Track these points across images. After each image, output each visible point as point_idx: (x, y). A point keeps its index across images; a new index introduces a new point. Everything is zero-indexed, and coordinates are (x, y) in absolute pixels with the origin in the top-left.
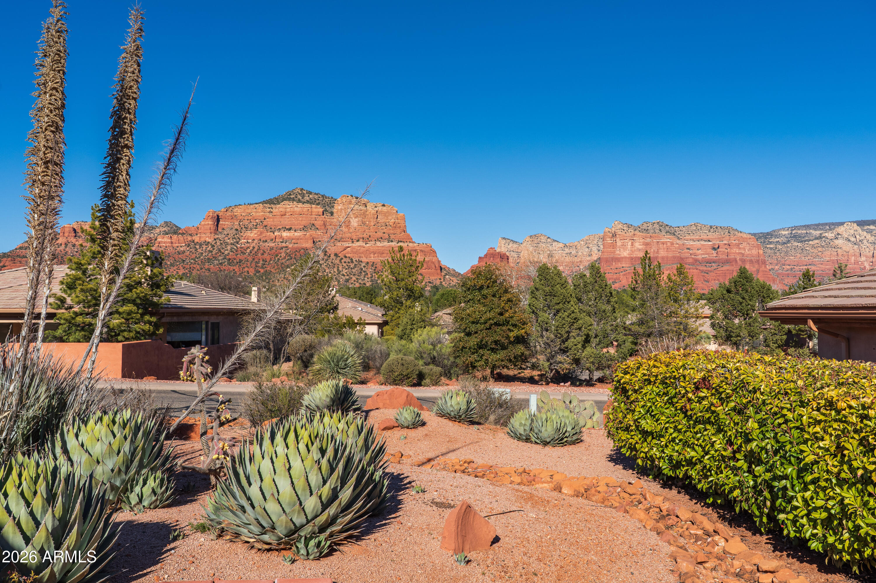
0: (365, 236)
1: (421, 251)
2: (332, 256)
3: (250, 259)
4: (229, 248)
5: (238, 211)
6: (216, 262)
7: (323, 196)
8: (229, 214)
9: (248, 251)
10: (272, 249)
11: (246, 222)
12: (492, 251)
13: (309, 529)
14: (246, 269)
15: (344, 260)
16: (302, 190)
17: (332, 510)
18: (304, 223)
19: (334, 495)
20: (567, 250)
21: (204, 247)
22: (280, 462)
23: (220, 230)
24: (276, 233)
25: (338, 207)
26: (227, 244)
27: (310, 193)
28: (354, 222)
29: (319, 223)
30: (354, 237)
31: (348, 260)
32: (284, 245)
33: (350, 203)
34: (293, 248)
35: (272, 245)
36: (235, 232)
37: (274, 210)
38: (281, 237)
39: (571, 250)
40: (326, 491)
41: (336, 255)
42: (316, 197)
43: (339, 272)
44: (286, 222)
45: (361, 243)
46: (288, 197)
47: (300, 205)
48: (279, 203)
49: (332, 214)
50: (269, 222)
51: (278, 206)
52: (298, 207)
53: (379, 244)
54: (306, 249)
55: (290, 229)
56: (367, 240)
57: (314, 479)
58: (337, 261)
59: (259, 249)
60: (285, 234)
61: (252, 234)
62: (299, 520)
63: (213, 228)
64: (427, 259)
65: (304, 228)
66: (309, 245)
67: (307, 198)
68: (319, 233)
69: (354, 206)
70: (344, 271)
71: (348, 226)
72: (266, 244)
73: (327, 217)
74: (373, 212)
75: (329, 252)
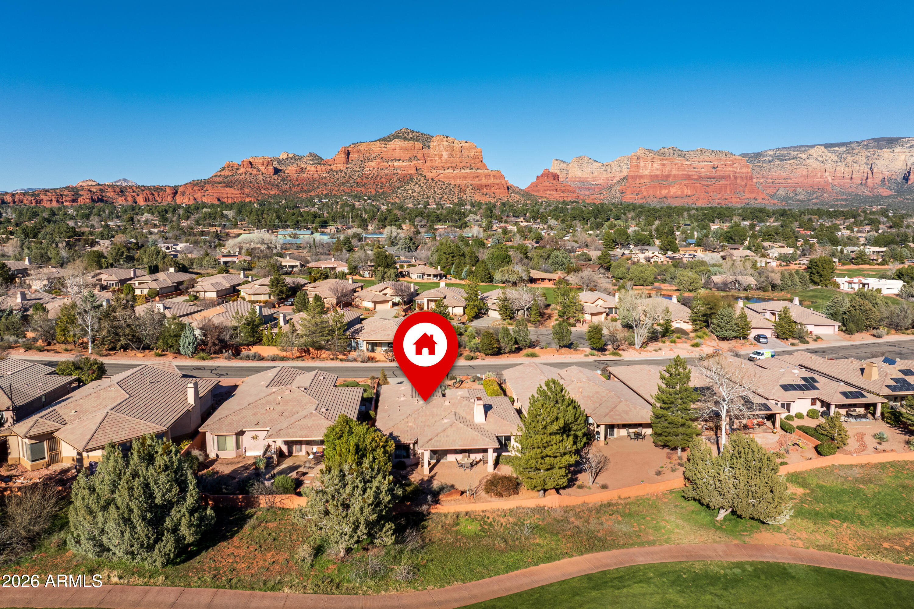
0: (453, 165)
1: (494, 176)
2: (430, 180)
3: (372, 182)
4: (357, 174)
5: (362, 147)
6: (348, 185)
7: (422, 134)
8: (356, 149)
9: (370, 176)
10: (387, 175)
11: (368, 155)
12: (546, 172)
14: (369, 190)
15: (439, 183)
16: (407, 129)
18: (409, 155)
20: (604, 168)
21: (340, 173)
23: (350, 161)
24: (390, 163)
25: (433, 144)
26: (355, 171)
27: (413, 132)
28: (445, 155)
29: (420, 155)
30: (445, 166)
31: (441, 183)
32: (395, 171)
33: (442, 141)
34: (402, 174)
35: (387, 172)
36: (360, 163)
37: (388, 146)
38: (393, 166)
39: (607, 168)
41: (432, 179)
42: (417, 134)
43: (435, 192)
44: (396, 154)
45: (450, 171)
46: (397, 136)
47: (406, 142)
48: (391, 141)
49: (429, 147)
50: (384, 155)
51: (390, 143)
52: (405, 144)
53: (463, 171)
54: (411, 175)
55: (399, 160)
56: (455, 168)
58: (433, 184)
59: (378, 175)
60: (396, 164)
61: (373, 164)
63: (345, 160)
64: (498, 182)
65: (410, 159)
66: (413, 171)
67: (411, 136)
68: (420, 162)
69: (445, 143)
70: (439, 192)
71: (441, 157)
72: (383, 171)
73: (426, 151)
74: (459, 147)
75: (427, 177)
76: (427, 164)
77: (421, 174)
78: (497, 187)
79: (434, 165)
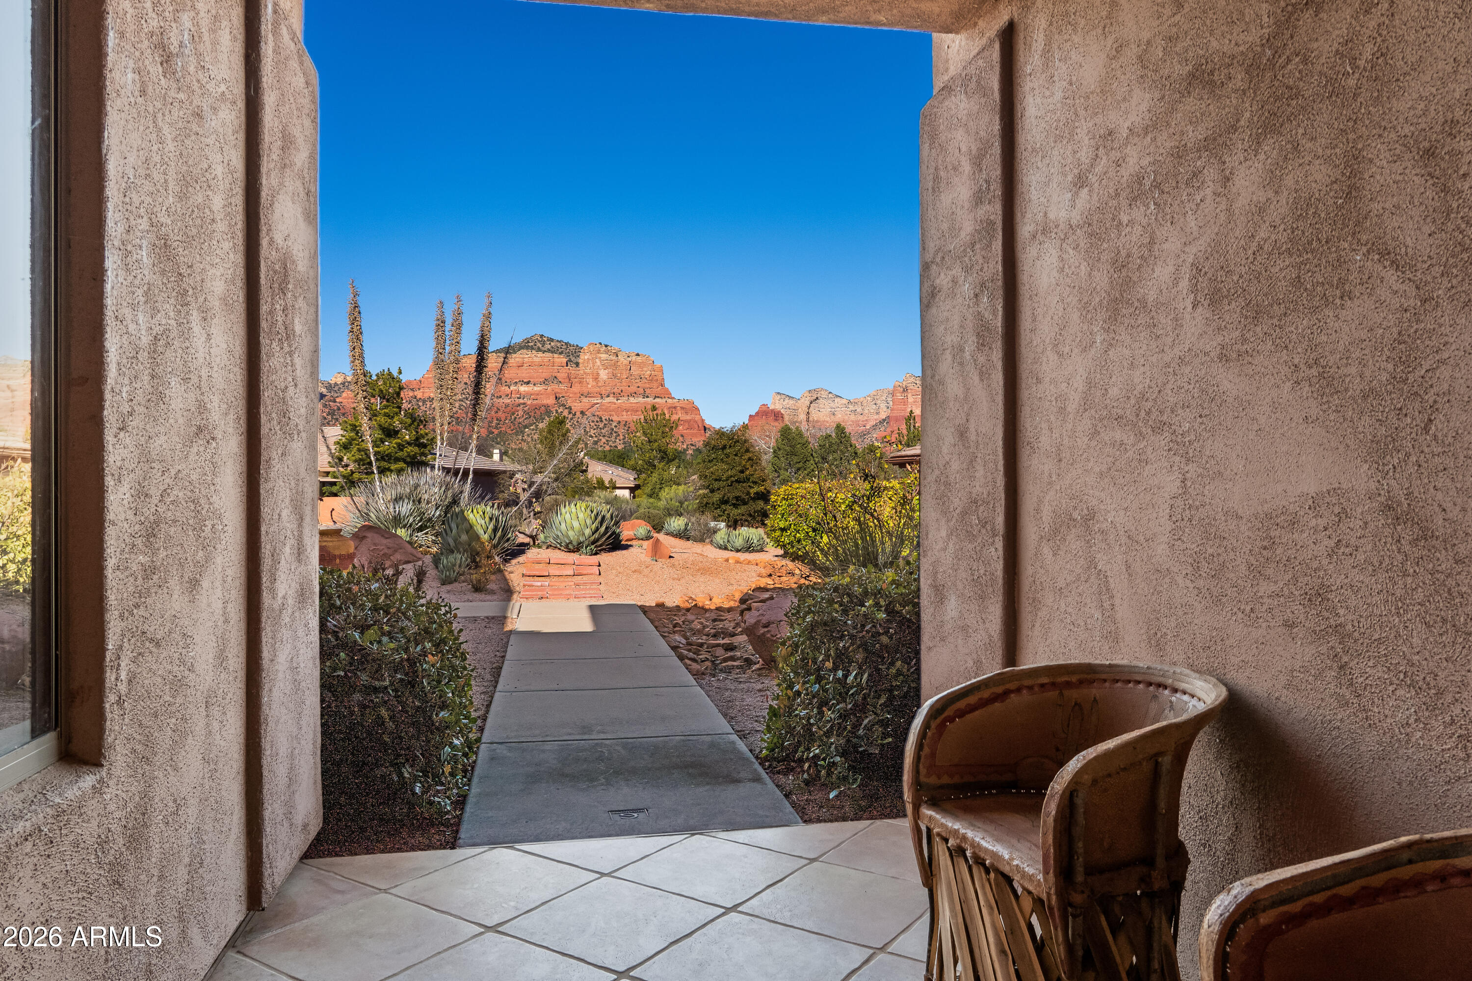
0: (616, 390)
1: (682, 408)
2: (578, 414)
5: (467, 362)
7: (566, 344)
10: (507, 406)
12: (764, 408)
13: (587, 543)
15: (592, 418)
16: (542, 336)
17: (596, 535)
18: (545, 375)
19: (597, 529)
20: (851, 407)
21: (428, 404)
22: (574, 516)
24: (513, 388)
25: (584, 357)
27: (551, 340)
28: (604, 374)
29: (561, 376)
30: (603, 392)
31: (596, 419)
32: (521, 401)
33: (599, 352)
34: (531, 405)
35: (507, 401)
36: (464, 386)
37: (509, 361)
38: (518, 392)
39: (856, 407)
40: (594, 527)
41: (582, 413)
42: (559, 344)
43: (586, 433)
44: (524, 374)
45: (611, 399)
46: (526, 346)
47: (540, 354)
48: (515, 352)
49: (577, 364)
50: (503, 374)
51: (514, 356)
52: (537, 357)
53: (632, 400)
54: (547, 406)
55: (528, 383)
56: (618, 395)
57: (589, 522)
58: (584, 420)
59: (492, 406)
60: (523, 389)
62: (582, 539)
64: (688, 417)
65: (545, 382)
66: (551, 401)
67: (548, 346)
68: (562, 387)
69: (604, 356)
70: (592, 432)
71: (596, 378)
72: (501, 400)
73: (572, 369)
74: (626, 362)
75: (574, 409)
76: (574, 389)
77: (563, 405)
78: (687, 426)
79: (585, 391)
